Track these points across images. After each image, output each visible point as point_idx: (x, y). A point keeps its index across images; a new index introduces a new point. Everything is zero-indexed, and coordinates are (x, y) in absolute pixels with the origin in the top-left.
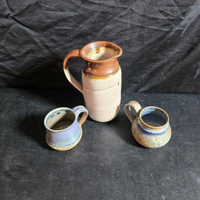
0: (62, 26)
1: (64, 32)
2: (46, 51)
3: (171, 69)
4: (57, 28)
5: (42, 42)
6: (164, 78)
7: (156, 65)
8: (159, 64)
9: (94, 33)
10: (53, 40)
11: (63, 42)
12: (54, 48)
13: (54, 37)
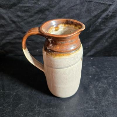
0: (25, 4)
1: (27, 8)
2: (13, 25)
3: (111, 36)
4: (21, 5)
5: (10, 17)
6: (106, 44)
7: (100, 34)
8: (102, 33)
9: (51, 9)
10: (18, 16)
11: (26, 18)
12: (19, 22)
13: (19, 13)
